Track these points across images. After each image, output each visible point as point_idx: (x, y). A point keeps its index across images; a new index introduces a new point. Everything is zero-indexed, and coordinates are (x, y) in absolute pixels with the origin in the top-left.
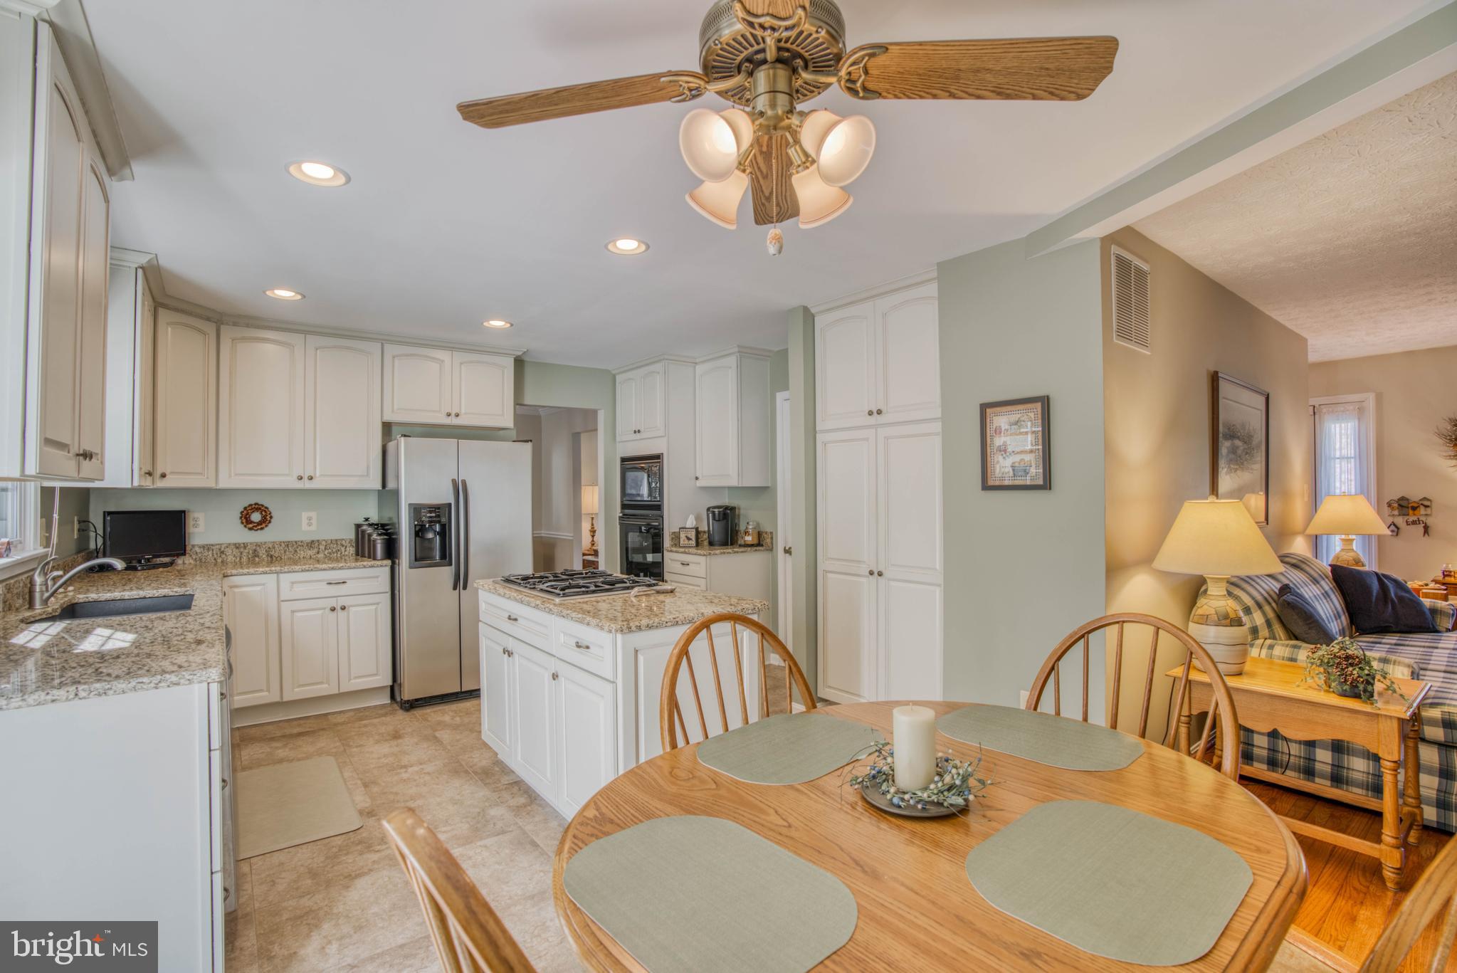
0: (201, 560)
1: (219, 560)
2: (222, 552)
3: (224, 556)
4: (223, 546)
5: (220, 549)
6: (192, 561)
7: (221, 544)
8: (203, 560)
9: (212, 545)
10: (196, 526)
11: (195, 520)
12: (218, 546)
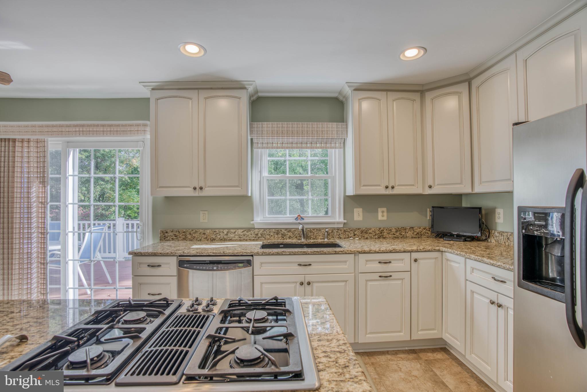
0: (498, 241)
1: (507, 244)
2: (508, 238)
3: (509, 241)
4: (509, 234)
5: (507, 236)
6: (494, 241)
7: (508, 232)
8: (499, 242)
9: (503, 232)
10: (499, 218)
11: (499, 214)
12: (506, 234)
